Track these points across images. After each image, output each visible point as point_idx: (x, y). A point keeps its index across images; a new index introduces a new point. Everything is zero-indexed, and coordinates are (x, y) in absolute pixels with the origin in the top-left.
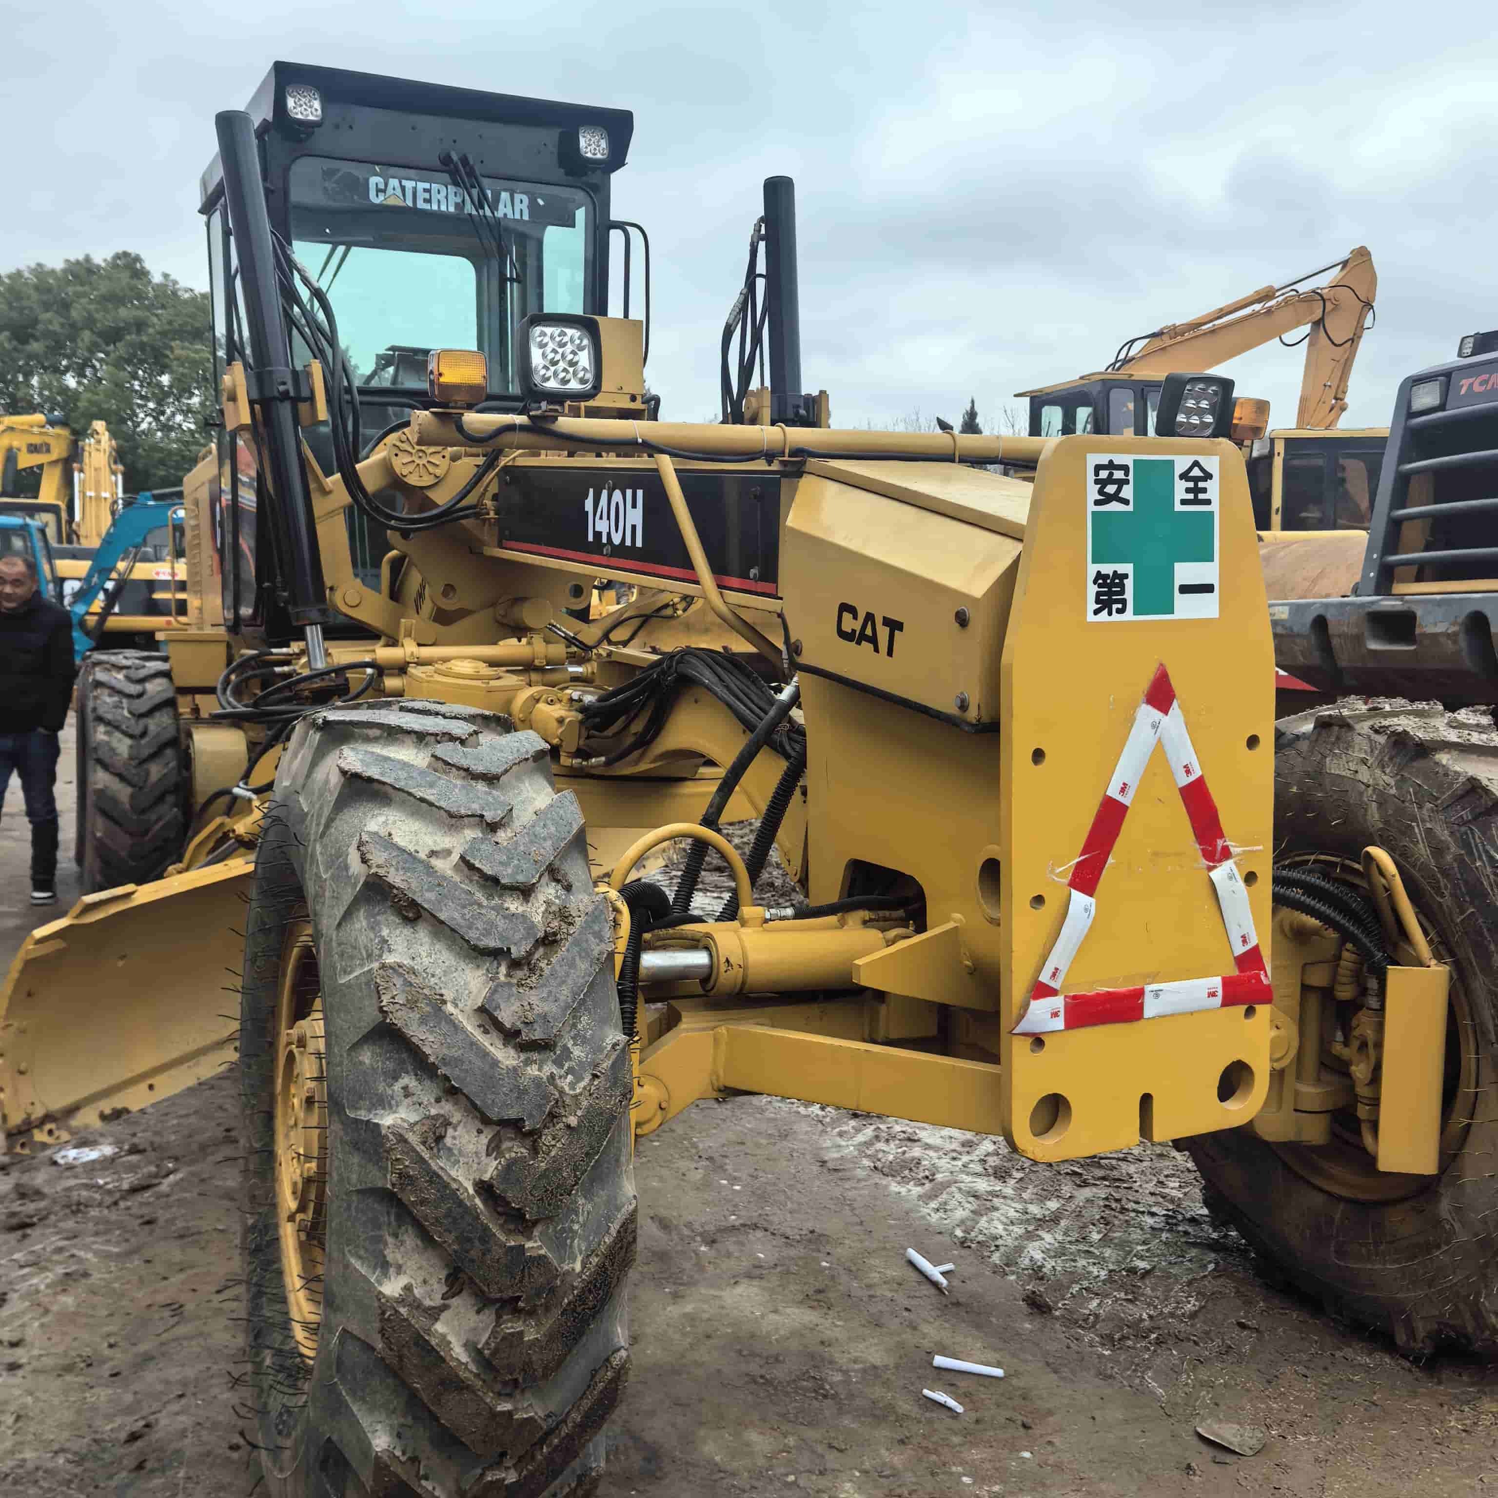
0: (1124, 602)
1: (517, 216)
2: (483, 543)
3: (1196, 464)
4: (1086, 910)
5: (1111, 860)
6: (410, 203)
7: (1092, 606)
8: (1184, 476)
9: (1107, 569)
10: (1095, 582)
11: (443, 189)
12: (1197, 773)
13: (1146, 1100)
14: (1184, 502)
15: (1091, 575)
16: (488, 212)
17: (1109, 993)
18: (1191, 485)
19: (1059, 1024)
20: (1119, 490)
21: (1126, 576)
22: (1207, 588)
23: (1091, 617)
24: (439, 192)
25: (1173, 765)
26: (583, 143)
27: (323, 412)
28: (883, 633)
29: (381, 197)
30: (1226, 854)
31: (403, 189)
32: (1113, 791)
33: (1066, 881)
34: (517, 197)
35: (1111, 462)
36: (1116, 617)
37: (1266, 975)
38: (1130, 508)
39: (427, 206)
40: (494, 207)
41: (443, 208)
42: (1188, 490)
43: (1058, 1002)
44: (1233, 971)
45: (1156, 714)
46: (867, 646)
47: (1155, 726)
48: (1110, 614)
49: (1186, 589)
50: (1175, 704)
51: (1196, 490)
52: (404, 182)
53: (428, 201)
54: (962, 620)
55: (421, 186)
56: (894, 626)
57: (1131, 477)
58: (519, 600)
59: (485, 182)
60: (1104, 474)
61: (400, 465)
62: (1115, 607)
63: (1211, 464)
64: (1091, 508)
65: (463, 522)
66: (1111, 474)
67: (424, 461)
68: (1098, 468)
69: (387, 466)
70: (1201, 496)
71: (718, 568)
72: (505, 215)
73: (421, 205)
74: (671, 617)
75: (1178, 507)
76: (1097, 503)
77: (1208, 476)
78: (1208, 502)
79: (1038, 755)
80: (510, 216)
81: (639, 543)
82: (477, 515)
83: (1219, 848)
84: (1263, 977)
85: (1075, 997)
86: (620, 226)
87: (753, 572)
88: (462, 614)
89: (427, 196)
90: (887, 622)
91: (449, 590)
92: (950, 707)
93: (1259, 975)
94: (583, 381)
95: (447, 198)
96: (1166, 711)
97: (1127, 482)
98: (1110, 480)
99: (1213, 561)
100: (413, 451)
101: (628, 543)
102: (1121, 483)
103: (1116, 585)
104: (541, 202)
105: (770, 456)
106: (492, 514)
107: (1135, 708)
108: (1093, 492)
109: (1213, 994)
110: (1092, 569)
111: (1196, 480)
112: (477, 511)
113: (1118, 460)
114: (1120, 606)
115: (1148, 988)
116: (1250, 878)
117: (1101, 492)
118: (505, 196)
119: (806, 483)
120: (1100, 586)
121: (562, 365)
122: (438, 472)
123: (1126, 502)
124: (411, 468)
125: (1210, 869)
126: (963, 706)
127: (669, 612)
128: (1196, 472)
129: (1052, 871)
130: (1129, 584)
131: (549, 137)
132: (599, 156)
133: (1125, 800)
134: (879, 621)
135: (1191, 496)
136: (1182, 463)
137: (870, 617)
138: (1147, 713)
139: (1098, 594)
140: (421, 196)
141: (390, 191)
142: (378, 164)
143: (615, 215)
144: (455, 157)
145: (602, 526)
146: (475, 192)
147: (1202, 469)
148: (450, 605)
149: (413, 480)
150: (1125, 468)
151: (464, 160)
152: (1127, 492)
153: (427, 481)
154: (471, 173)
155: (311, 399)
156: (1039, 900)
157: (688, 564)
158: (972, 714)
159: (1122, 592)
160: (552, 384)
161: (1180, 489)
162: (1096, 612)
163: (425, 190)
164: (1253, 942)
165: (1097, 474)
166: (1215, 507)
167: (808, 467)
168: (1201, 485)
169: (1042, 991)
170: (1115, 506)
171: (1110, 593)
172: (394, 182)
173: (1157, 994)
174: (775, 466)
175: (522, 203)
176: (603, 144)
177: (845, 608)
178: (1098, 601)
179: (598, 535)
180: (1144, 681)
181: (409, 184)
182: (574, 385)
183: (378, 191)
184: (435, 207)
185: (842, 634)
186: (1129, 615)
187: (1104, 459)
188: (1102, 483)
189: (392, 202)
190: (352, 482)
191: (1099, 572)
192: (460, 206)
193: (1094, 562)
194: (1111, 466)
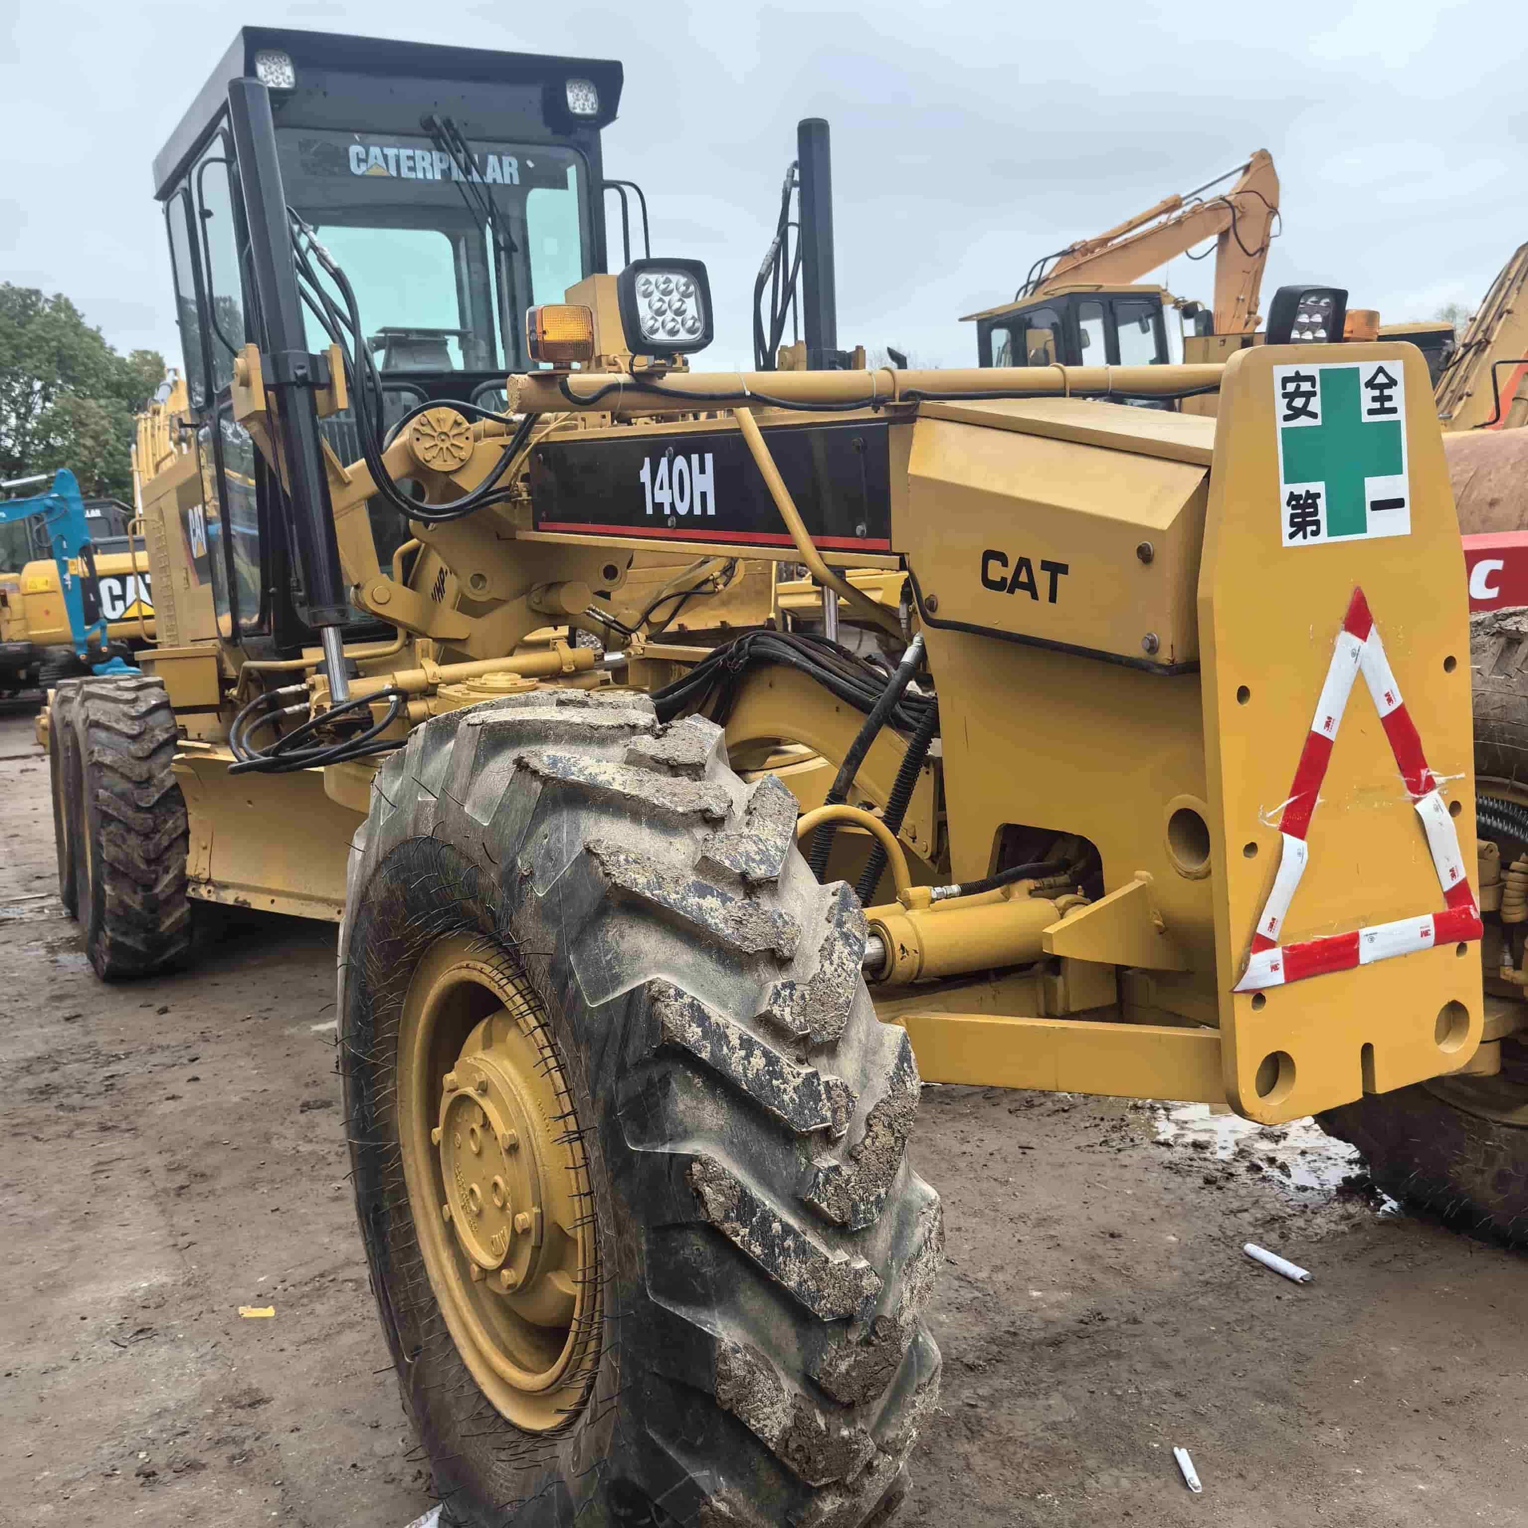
0: (1317, 523)
1: (507, 181)
2: (514, 528)
3: (1381, 370)
4: (1299, 854)
5: (1319, 800)
6: (394, 173)
7: (1287, 529)
8: (1370, 384)
9: (1300, 489)
10: (1289, 504)
11: (427, 155)
12: (1398, 701)
13: (1367, 1050)
14: (1371, 412)
15: (1285, 497)
16: (476, 177)
17: (1325, 940)
18: (1377, 393)
19: (1279, 977)
20: (1306, 404)
21: (1318, 495)
22: (1398, 503)
23: (1287, 542)
24: (423, 159)
25: (1374, 694)
26: (570, 97)
27: (342, 400)
28: (1042, 579)
29: (363, 167)
30: (1430, 784)
31: (385, 157)
32: (1318, 727)
33: (1276, 825)
34: (506, 160)
35: (1297, 373)
36: (1311, 540)
37: (1475, 910)
38: (1318, 422)
39: (412, 175)
40: (482, 173)
41: (429, 176)
42: (1374, 399)
43: (1276, 955)
44: (1442, 907)
45: (1356, 641)
46: (1022, 595)
47: (1355, 654)
48: (1305, 537)
49: (1378, 505)
50: (1373, 629)
51: (1382, 399)
52: (387, 151)
53: (412, 169)
54: (1145, 555)
55: (405, 153)
56: (1056, 569)
57: (1318, 388)
58: (553, 586)
59: (471, 145)
60: (1291, 387)
61: (423, 450)
62: (1310, 529)
63: (1396, 369)
64: (1281, 424)
65: (495, 507)
66: (1298, 387)
67: (447, 444)
68: (1285, 381)
69: (409, 454)
70: (1387, 405)
71: (814, 528)
72: (494, 180)
73: (405, 173)
74: (713, 593)
75: (1366, 418)
76: (1287, 418)
77: (1392, 383)
78: (1394, 410)
79: (1243, 694)
80: (499, 180)
81: (711, 510)
82: (508, 499)
83: (1423, 779)
84: (1472, 912)
85: (1292, 948)
86: (615, 185)
87: (860, 529)
88: (496, 603)
89: (411, 163)
90: (1046, 565)
91: (478, 579)
92: (1135, 650)
93: (1468, 909)
94: (691, 331)
95: (432, 165)
96: (1364, 638)
97: (1314, 394)
98: (1297, 393)
99: (1401, 472)
100: (435, 434)
101: (697, 511)
102: (1309, 395)
103: (1310, 506)
104: (530, 164)
105: (876, 402)
106: (525, 496)
107: (1334, 636)
108: (1281, 408)
109: (1425, 934)
110: (1286, 490)
111: (1382, 387)
112: (508, 495)
113: (1306, 370)
114: (1314, 528)
115: (1363, 932)
116: (1455, 808)
117: (1289, 406)
118: (492, 159)
119: (920, 426)
120: (1294, 508)
121: (669, 315)
122: (463, 454)
123: (1314, 415)
124: (435, 452)
125: (1416, 801)
126: (1153, 648)
127: (709, 587)
128: (1381, 379)
129: (1264, 817)
130: (1322, 503)
131: (534, 94)
132: (588, 111)
133: (1331, 735)
134: (1036, 567)
135: (1377, 405)
136: (1367, 370)
137: (1024, 563)
138: (1347, 641)
139: (1293, 516)
140: (405, 164)
141: (371, 161)
142: (357, 132)
143: (607, 175)
144: (438, 121)
145: (664, 497)
146: (461, 156)
147: (1387, 375)
148: (479, 595)
149: (437, 465)
150: (1311, 379)
151: (448, 124)
152: (1315, 405)
153: (452, 465)
154: (456, 137)
155: (330, 386)
156: (1251, 848)
157: (780, 526)
158: (1164, 656)
159: (1315, 513)
160: (661, 336)
161: (1367, 397)
162: (1292, 536)
163: (409, 158)
164: (1461, 875)
165: (1284, 387)
166: (1400, 416)
167: (921, 412)
168: (1387, 392)
169: (1261, 943)
170: (1303, 421)
171: (1304, 515)
172: (375, 151)
173: (1371, 938)
174: (882, 413)
175: (511, 165)
176: (592, 98)
177: (989, 555)
178: (1292, 524)
179: (658, 507)
180: (1342, 608)
181: (391, 152)
182: (683, 336)
183: (360, 160)
184: (420, 175)
185: (988, 583)
186: (1323, 538)
187: (1289, 371)
188: (1290, 397)
189: (375, 172)
190: (377, 470)
191: (1292, 493)
192: (446, 173)
193: (1287, 482)
194: (1298, 378)
